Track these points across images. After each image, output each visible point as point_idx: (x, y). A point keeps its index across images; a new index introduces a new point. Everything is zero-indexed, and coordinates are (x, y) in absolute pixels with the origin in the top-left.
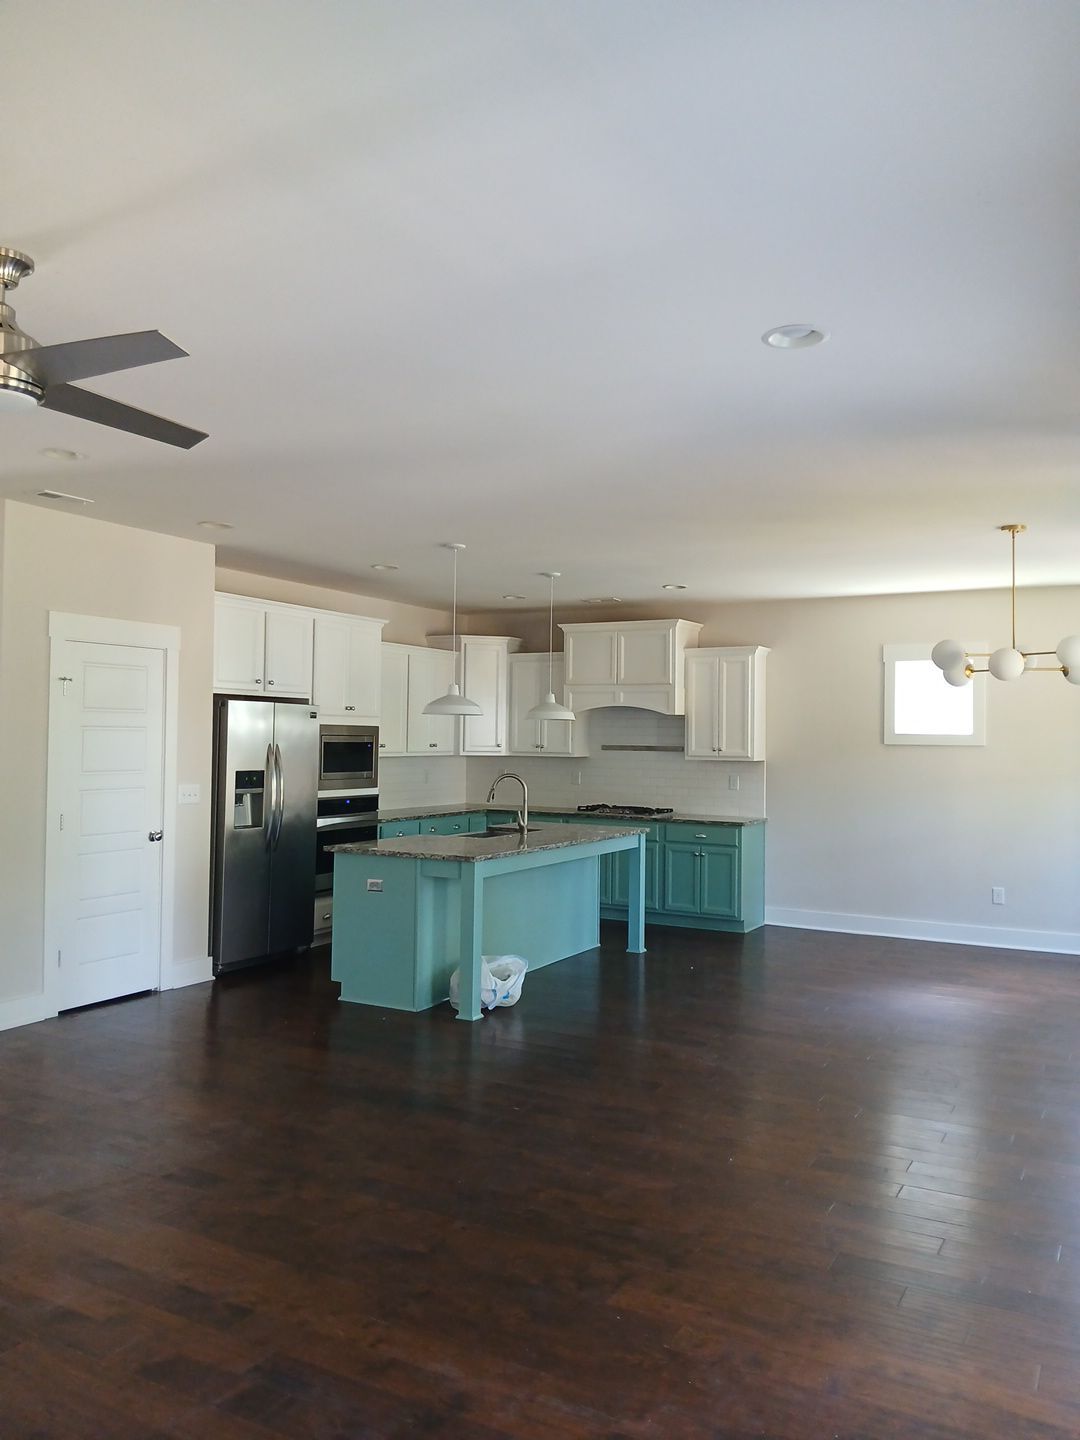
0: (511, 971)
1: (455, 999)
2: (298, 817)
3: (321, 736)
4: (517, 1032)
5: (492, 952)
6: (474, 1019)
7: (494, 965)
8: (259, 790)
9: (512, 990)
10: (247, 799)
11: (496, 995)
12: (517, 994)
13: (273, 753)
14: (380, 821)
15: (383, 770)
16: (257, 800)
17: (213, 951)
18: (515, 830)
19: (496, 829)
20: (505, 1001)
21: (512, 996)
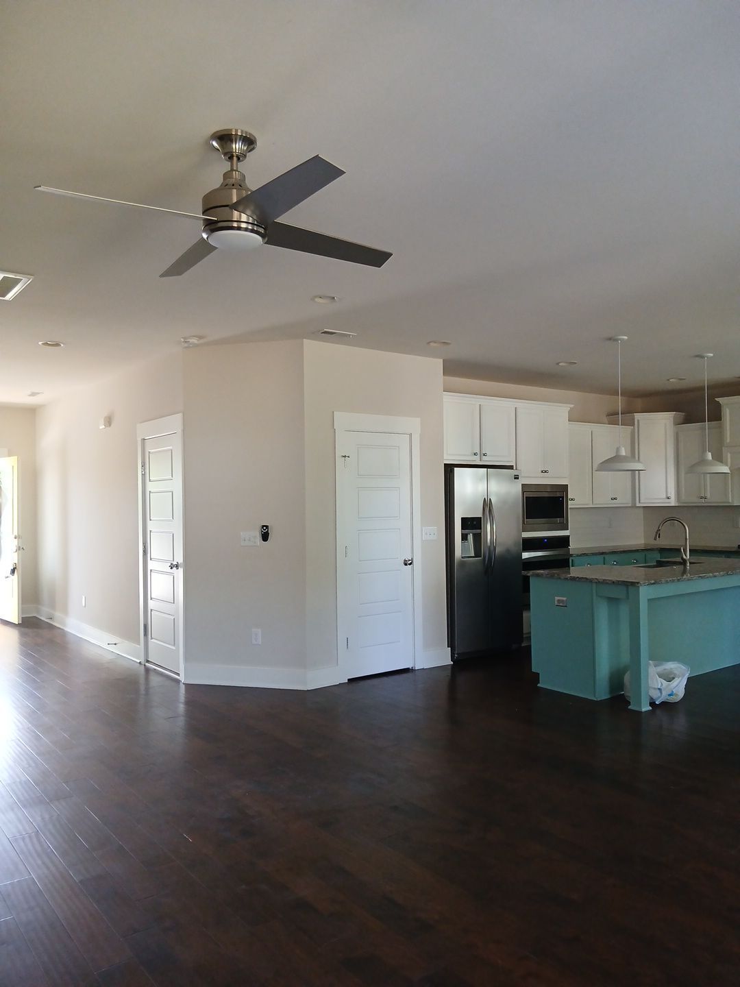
0: (675, 674)
1: (628, 692)
2: (508, 551)
3: (523, 492)
4: (681, 723)
5: (658, 658)
6: (644, 710)
7: (660, 669)
8: (478, 531)
9: (677, 689)
10: (470, 537)
11: (661, 693)
12: (680, 692)
13: (487, 505)
14: (571, 555)
15: (572, 518)
16: (478, 538)
17: (451, 644)
18: (680, 563)
19: (663, 562)
20: (669, 698)
21: (676, 695)
